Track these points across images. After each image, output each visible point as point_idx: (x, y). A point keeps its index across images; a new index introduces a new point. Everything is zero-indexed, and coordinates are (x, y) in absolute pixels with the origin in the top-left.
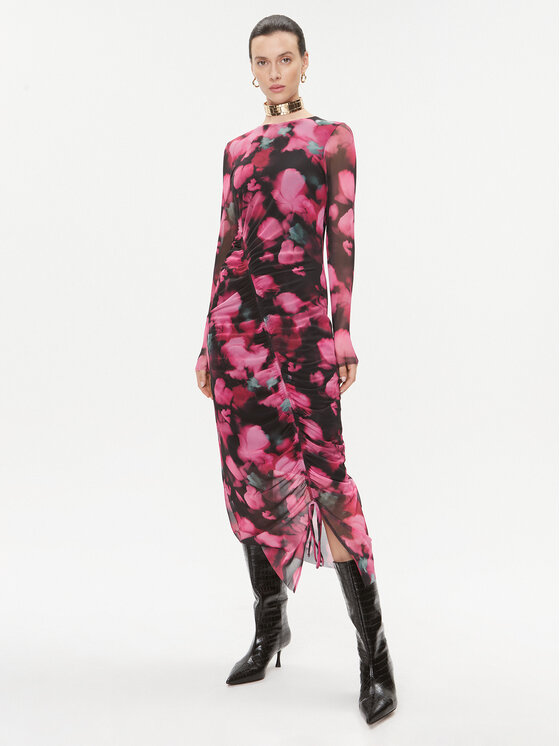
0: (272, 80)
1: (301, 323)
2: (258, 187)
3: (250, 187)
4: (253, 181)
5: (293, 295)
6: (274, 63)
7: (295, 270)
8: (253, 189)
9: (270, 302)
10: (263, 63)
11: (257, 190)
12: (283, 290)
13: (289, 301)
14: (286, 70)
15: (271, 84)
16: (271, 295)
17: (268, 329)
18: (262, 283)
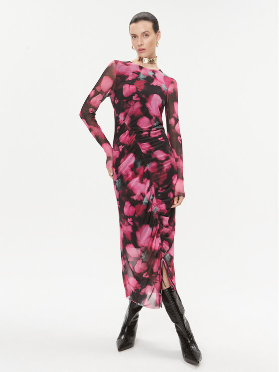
0: (139, 46)
1: (166, 166)
2: (138, 99)
3: (134, 98)
4: (136, 95)
5: (162, 152)
6: (139, 37)
7: (159, 139)
8: (136, 99)
9: (150, 156)
10: (135, 37)
11: (138, 101)
12: (156, 149)
13: (160, 155)
14: (146, 41)
15: (139, 48)
16: (150, 152)
17: (149, 170)
18: (145, 147)
